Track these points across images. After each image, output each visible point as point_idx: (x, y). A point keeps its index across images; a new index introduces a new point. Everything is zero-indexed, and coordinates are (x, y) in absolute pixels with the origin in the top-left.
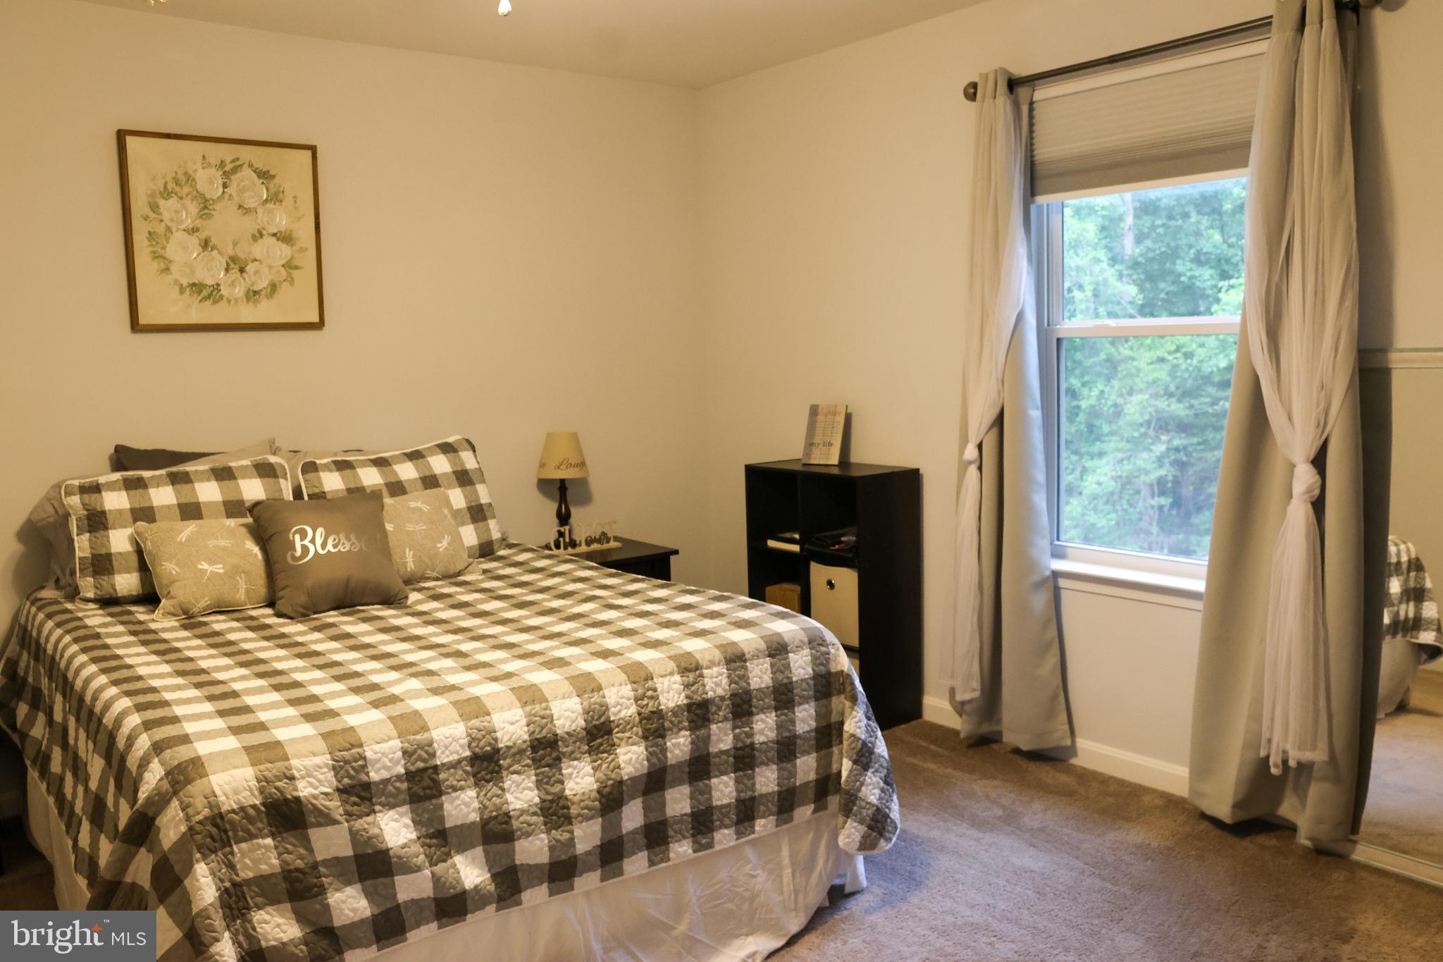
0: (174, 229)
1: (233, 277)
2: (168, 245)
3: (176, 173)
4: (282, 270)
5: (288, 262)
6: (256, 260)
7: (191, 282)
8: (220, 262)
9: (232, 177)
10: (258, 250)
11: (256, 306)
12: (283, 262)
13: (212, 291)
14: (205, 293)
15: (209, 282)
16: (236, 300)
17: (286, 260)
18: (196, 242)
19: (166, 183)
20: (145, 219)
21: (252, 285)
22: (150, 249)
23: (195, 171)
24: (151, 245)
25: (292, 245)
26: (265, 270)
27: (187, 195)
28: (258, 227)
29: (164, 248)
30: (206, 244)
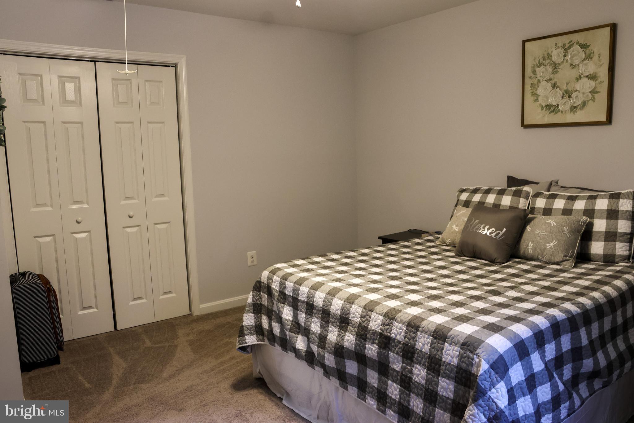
0: (541, 81)
1: (565, 100)
2: (538, 89)
3: (544, 54)
4: (590, 94)
5: (593, 90)
6: (577, 91)
7: (546, 104)
8: (560, 93)
9: (568, 51)
10: (578, 86)
11: (574, 114)
12: (590, 90)
13: (555, 108)
14: (552, 109)
15: (554, 104)
16: (565, 111)
17: (592, 89)
18: (550, 85)
19: (540, 60)
20: (530, 78)
21: (574, 104)
22: (532, 91)
23: (552, 52)
24: (531, 89)
25: (595, 81)
26: (581, 95)
27: (548, 64)
28: (579, 73)
29: (537, 90)
30: (554, 86)
